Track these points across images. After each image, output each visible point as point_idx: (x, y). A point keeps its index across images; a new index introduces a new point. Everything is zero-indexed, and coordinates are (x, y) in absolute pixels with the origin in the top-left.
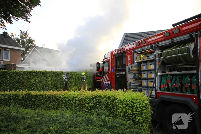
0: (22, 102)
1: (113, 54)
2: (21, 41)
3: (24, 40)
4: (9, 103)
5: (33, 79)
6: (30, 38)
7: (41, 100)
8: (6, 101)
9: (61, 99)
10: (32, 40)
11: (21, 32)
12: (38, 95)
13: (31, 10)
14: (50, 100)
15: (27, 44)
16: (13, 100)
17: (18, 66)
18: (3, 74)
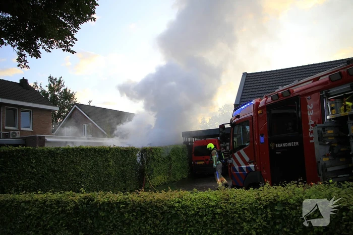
0: (75, 219)
1: (260, 106)
2: (50, 95)
3: (56, 93)
4: (43, 221)
5: (80, 163)
6: (65, 90)
7: (122, 214)
8: (35, 218)
9: (173, 212)
10: (71, 92)
11: (51, 81)
12: (114, 203)
13: (76, 30)
14: (144, 214)
15: (60, 100)
16: (53, 213)
17: (48, 140)
18: (22, 155)
